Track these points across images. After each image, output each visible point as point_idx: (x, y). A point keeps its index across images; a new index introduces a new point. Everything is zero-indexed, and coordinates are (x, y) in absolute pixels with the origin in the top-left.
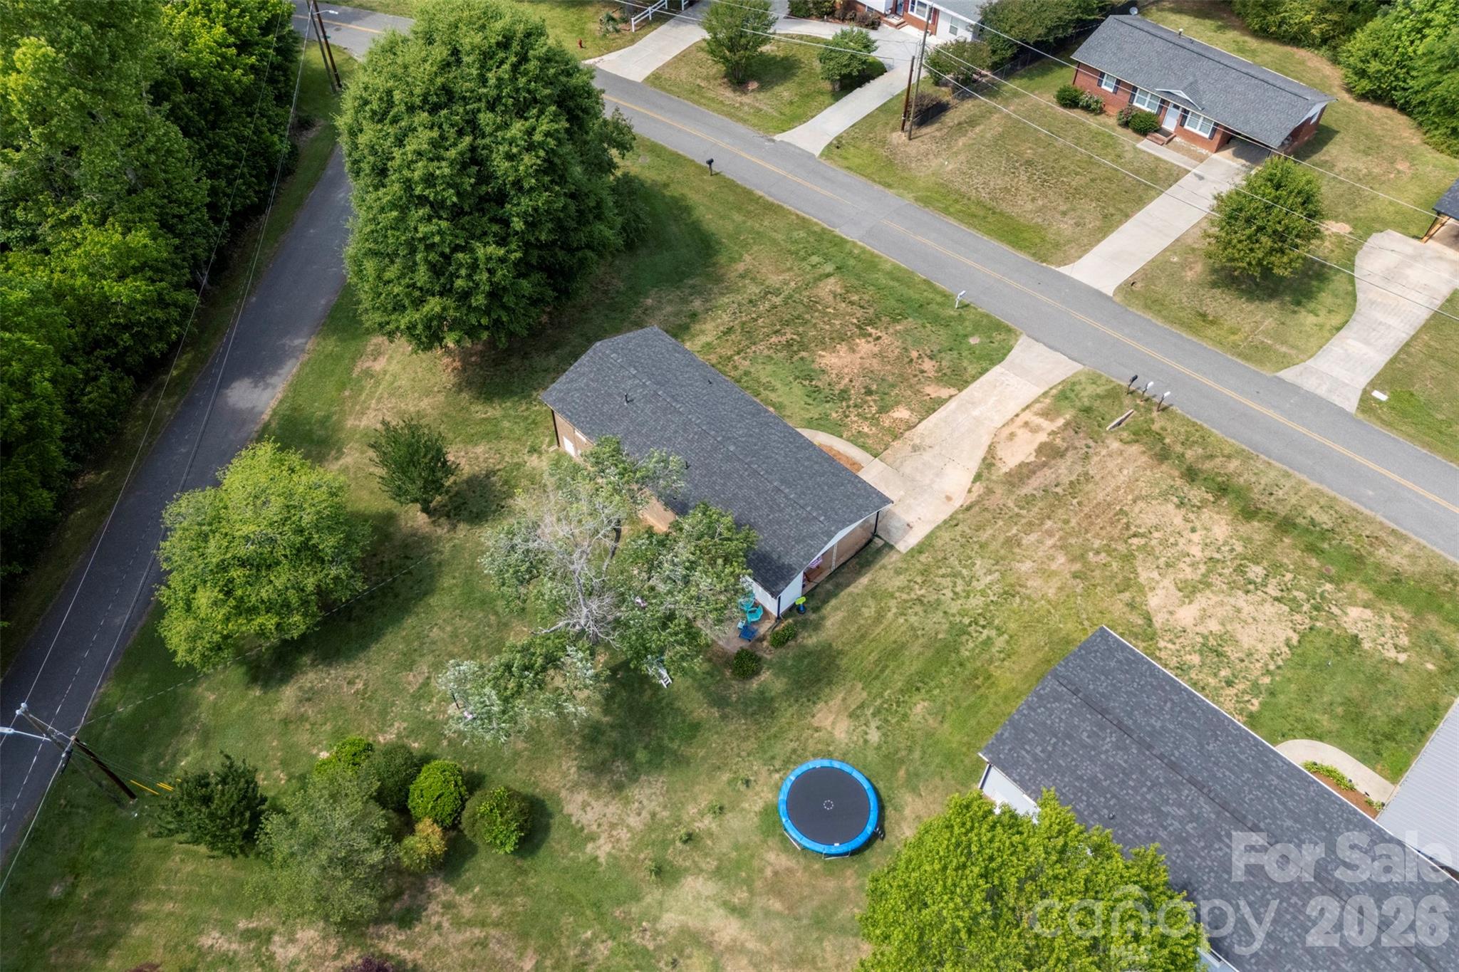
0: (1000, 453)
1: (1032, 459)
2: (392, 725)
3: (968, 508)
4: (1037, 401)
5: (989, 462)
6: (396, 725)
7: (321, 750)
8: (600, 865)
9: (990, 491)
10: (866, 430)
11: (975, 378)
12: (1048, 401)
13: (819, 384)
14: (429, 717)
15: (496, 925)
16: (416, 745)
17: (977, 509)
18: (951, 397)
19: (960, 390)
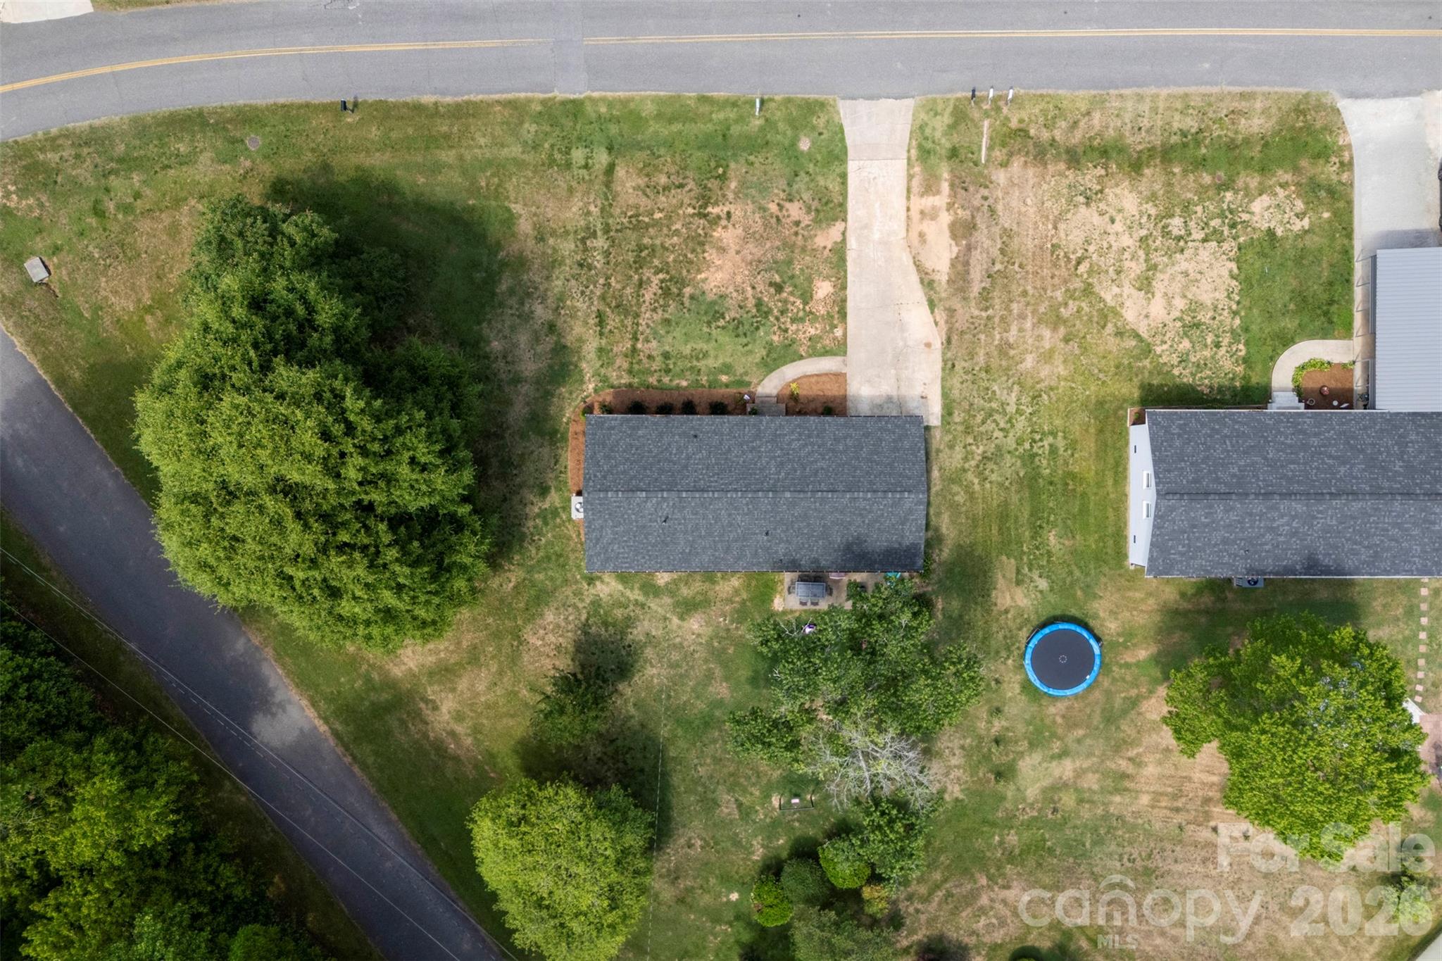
0: (929, 265)
1: (955, 249)
2: (752, 845)
3: (949, 341)
4: (910, 177)
5: (928, 283)
6: (754, 843)
7: (727, 896)
8: (962, 800)
9: (951, 312)
10: (813, 331)
11: (844, 194)
12: (917, 169)
13: (733, 314)
14: (768, 820)
15: (945, 880)
16: (781, 842)
17: (955, 338)
18: (844, 233)
19: (845, 220)
